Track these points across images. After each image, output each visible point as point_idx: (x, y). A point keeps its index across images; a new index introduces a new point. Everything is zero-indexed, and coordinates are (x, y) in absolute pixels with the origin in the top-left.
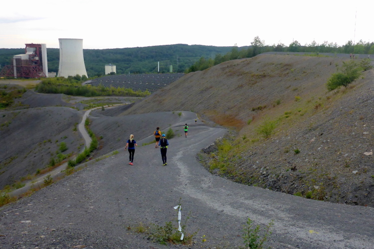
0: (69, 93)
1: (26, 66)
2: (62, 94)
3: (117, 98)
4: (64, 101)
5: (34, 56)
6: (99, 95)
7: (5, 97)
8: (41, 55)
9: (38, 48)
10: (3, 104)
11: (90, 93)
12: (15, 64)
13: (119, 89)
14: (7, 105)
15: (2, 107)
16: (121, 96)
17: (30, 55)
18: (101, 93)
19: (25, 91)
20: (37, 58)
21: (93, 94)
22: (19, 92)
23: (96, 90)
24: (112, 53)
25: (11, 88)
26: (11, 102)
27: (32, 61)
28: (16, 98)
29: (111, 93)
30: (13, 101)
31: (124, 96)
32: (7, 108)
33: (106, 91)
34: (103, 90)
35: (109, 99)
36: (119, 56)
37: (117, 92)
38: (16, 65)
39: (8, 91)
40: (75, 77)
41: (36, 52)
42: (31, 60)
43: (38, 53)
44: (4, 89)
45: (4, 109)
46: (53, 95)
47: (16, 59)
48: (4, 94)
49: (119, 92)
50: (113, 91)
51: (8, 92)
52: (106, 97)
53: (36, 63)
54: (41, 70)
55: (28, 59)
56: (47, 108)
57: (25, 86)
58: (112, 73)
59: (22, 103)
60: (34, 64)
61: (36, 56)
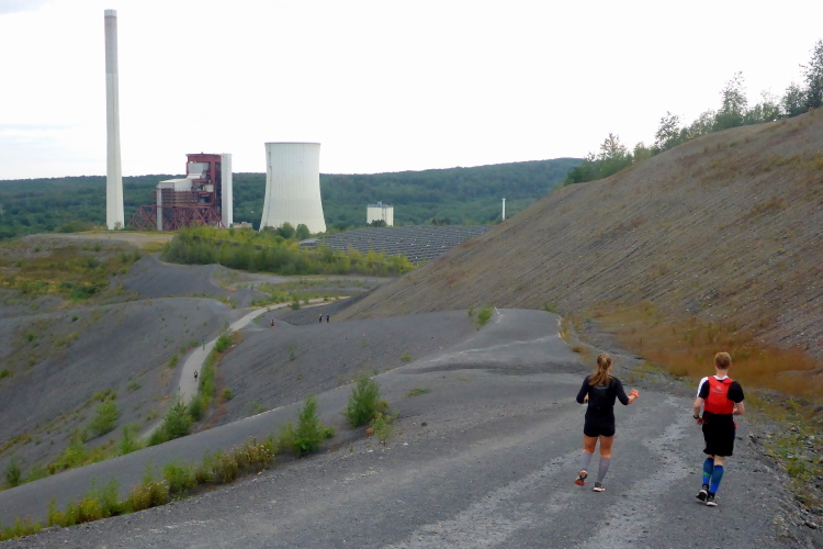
0: (240, 264)
1: (186, 206)
2: (216, 267)
3: (361, 279)
4: (215, 282)
5: (202, 183)
6: (316, 272)
7: (92, 271)
8: (220, 180)
9: (213, 164)
10: (84, 290)
11: (291, 266)
12: (159, 202)
13: (372, 255)
14: (92, 292)
15: (80, 296)
16: (374, 274)
17: (194, 181)
18: (320, 265)
19: (138, 258)
20: (210, 189)
21: (300, 269)
22: (125, 260)
23: (311, 257)
24: (395, 181)
25: (111, 250)
26: (102, 286)
27: (199, 196)
28: (115, 275)
29: (347, 266)
30: (106, 282)
31: (382, 276)
32: (90, 300)
33: (334, 260)
34: (329, 259)
35: (339, 282)
36: (410, 189)
37: (365, 264)
38: (163, 203)
39: (102, 258)
40: (279, 229)
41: (208, 172)
42: (196, 193)
43: (213, 176)
44: (94, 253)
45: (84, 301)
46: (196, 268)
47: (164, 191)
48: (92, 265)
49: (370, 265)
50: (353, 262)
51: (100, 260)
52: (333, 278)
53: (207, 200)
54: (219, 216)
55: (189, 190)
56: (167, 301)
57: (140, 246)
58: (379, 224)
59: (125, 288)
60: (202, 201)
61: (207, 183)
